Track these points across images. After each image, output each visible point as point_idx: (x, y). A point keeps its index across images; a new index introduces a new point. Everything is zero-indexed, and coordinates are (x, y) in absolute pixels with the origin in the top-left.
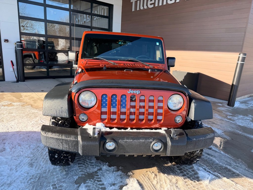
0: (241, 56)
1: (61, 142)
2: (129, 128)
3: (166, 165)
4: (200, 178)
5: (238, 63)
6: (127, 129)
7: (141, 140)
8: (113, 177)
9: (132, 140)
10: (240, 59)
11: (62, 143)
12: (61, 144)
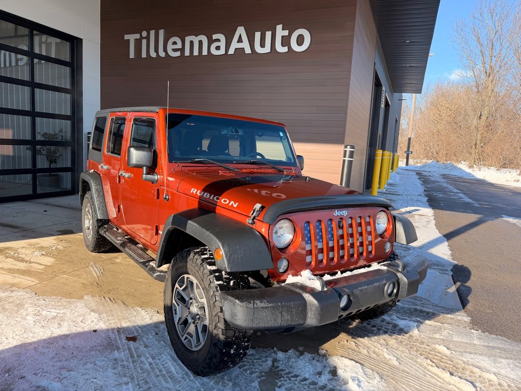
0: (348, 149)
1: (279, 313)
2: (339, 273)
3: (351, 326)
4: (406, 329)
5: (344, 161)
6: (337, 273)
7: (375, 284)
8: (307, 364)
9: (366, 287)
10: (348, 153)
11: (281, 314)
12: (279, 315)
